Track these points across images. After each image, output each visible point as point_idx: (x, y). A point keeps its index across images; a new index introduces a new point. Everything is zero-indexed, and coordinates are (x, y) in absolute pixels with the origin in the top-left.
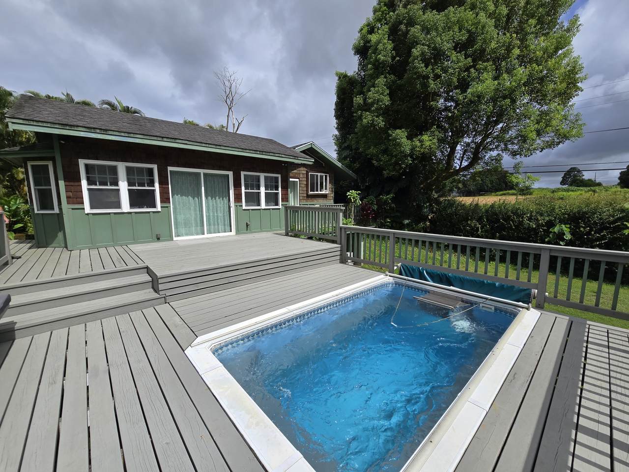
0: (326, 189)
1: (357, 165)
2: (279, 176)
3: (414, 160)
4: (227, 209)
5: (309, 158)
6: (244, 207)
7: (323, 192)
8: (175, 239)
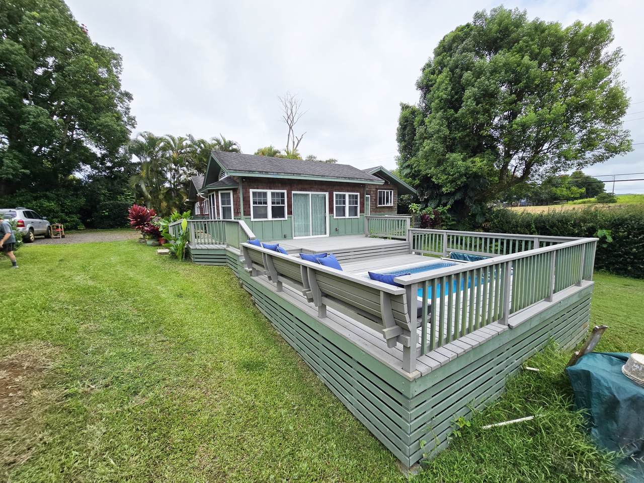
0: (391, 202)
1: (417, 182)
2: (358, 194)
3: (468, 178)
4: (323, 218)
5: (381, 180)
6: (335, 217)
7: (389, 205)
8: (294, 238)
